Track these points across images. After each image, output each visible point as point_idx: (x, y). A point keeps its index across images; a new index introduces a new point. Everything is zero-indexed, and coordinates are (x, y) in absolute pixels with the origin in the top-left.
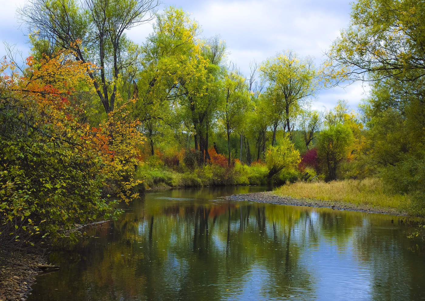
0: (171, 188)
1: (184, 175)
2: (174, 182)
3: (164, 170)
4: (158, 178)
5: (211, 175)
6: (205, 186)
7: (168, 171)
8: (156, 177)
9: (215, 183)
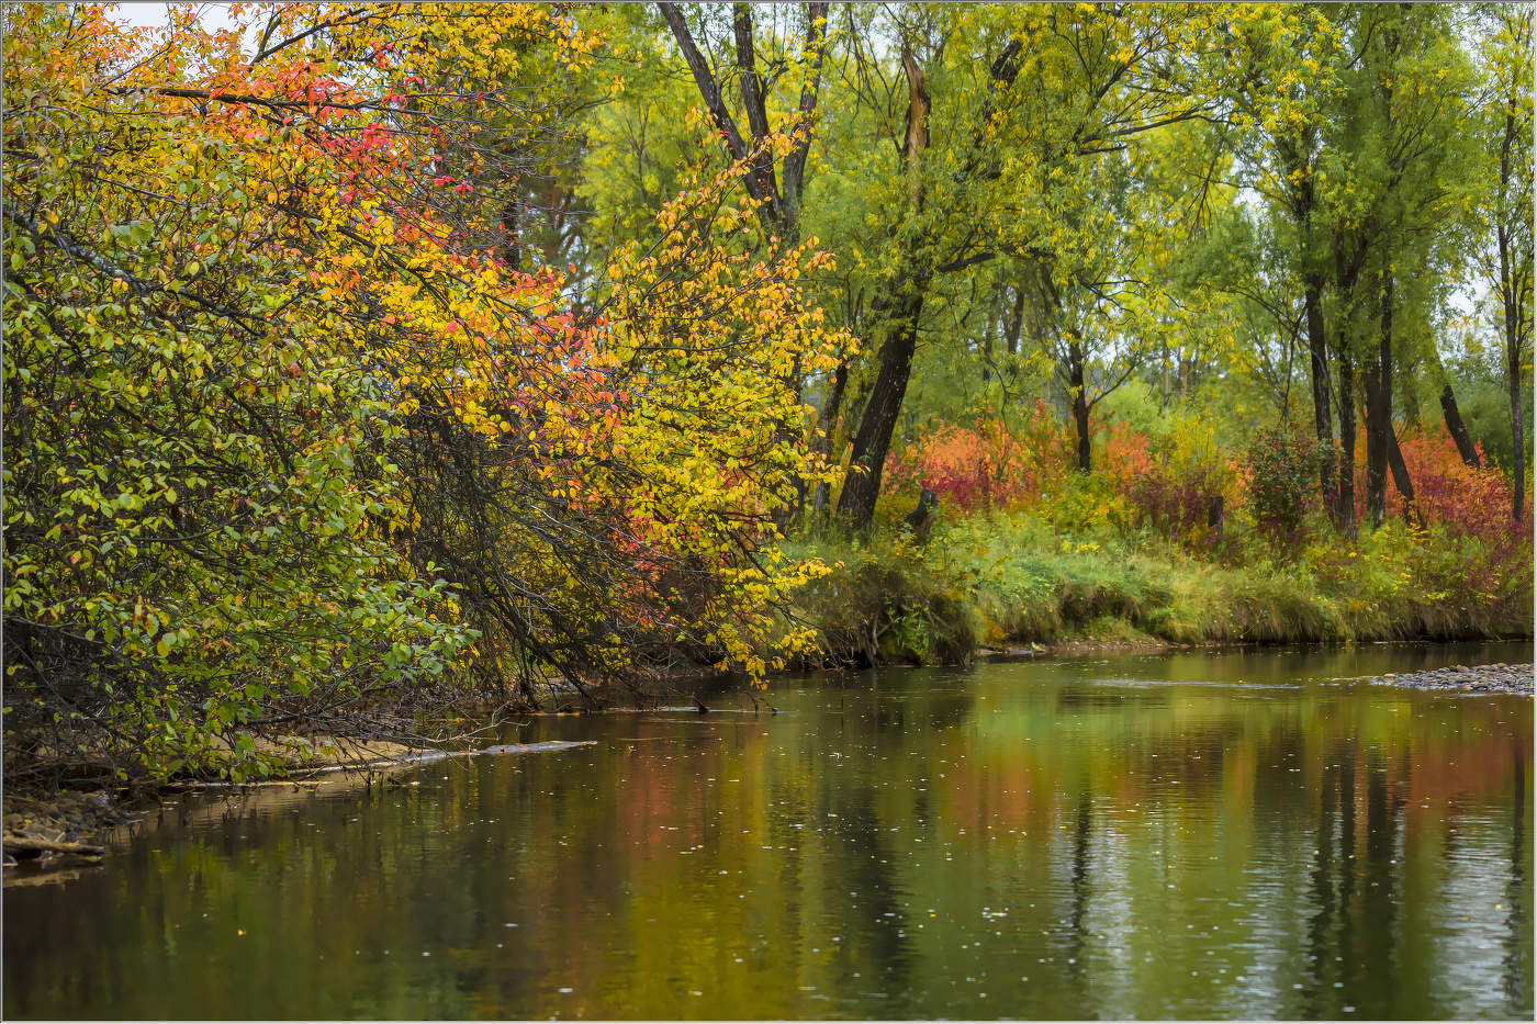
0: (1160, 645)
1: (1241, 578)
2: (1182, 616)
3: (1133, 546)
4: (1090, 593)
5: (1396, 581)
6: (1364, 641)
7: (1153, 554)
8: (1077, 588)
9: (1423, 623)
